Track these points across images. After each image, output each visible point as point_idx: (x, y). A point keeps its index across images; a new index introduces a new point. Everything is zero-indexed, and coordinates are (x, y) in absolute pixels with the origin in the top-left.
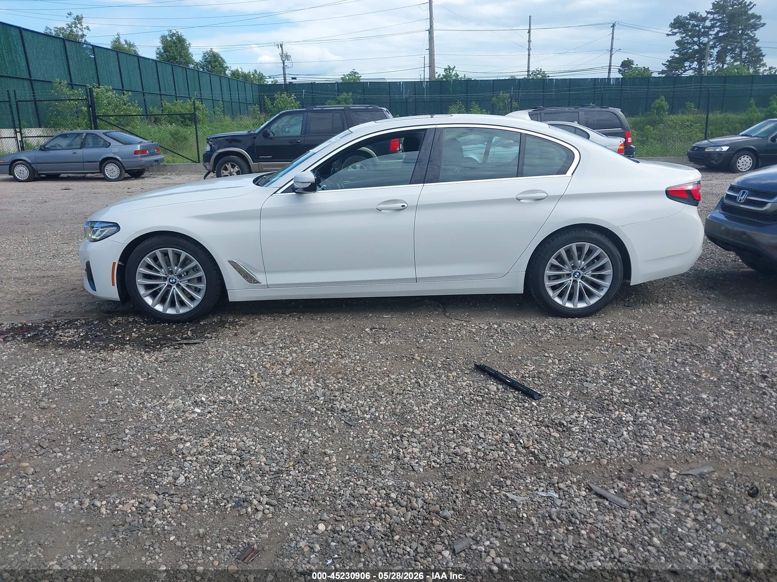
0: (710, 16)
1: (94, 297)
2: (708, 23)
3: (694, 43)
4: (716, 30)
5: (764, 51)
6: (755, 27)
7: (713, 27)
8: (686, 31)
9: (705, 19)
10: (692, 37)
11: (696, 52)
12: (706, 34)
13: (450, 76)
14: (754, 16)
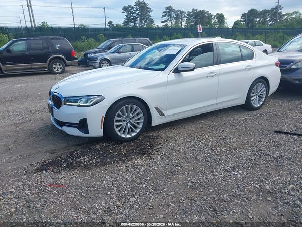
0: (135, 7)
1: (89, 138)
2: (135, 9)
3: (131, 16)
4: (138, 11)
5: (153, 20)
6: (150, 11)
7: (137, 10)
8: (128, 11)
9: (134, 7)
10: (130, 14)
11: (133, 19)
12: (135, 13)
13: (45, 26)
14: (148, 8)
